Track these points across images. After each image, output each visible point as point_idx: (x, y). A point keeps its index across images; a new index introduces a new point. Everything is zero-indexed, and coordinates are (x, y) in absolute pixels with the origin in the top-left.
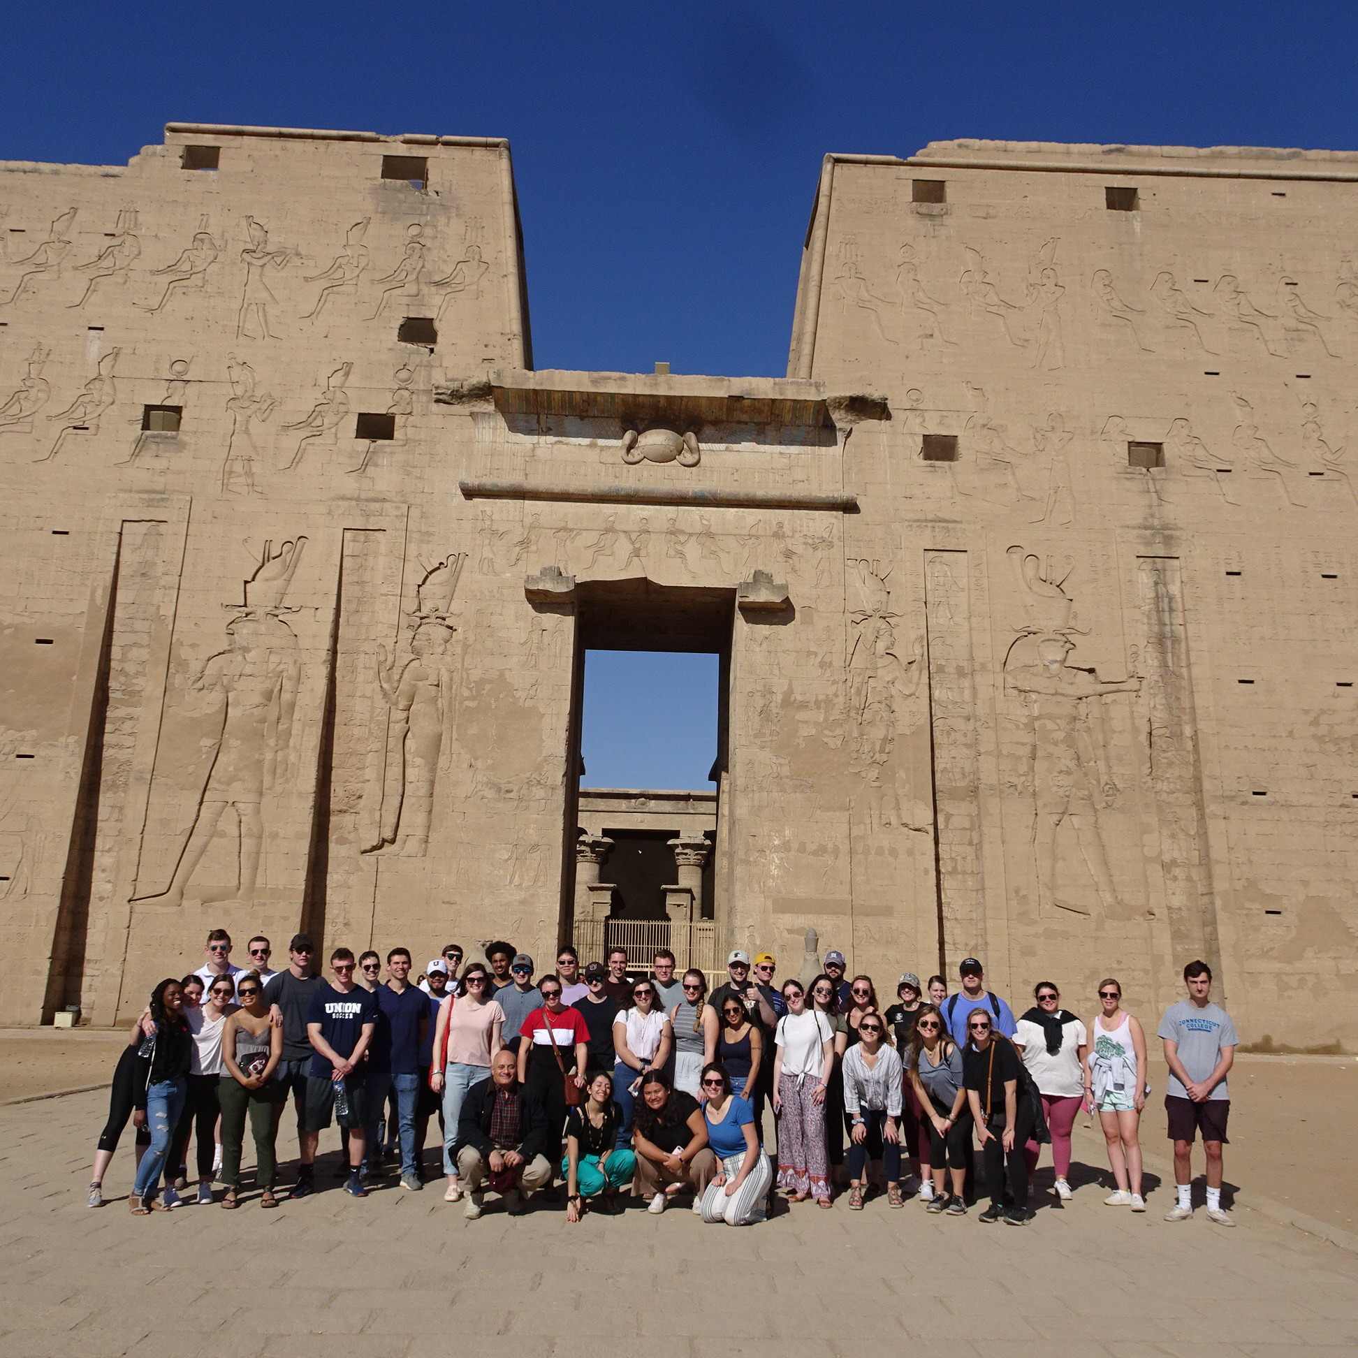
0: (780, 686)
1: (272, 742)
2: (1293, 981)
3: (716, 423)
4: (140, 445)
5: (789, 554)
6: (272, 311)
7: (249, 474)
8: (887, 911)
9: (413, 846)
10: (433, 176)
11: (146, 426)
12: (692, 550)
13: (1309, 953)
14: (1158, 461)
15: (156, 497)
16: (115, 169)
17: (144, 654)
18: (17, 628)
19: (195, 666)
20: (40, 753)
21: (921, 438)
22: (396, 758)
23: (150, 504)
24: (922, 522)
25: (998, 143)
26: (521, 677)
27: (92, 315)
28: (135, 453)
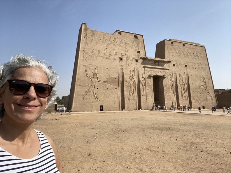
0: (166, 83)
4: (120, 61)
6: (128, 49)
7: (128, 64)
10: (138, 38)
12: (159, 72)
13: (196, 102)
14: (187, 67)
18: (113, 77)
20: (117, 88)
21: (173, 64)
23: (121, 67)
26: (150, 82)
27: (114, 48)
28: (120, 62)
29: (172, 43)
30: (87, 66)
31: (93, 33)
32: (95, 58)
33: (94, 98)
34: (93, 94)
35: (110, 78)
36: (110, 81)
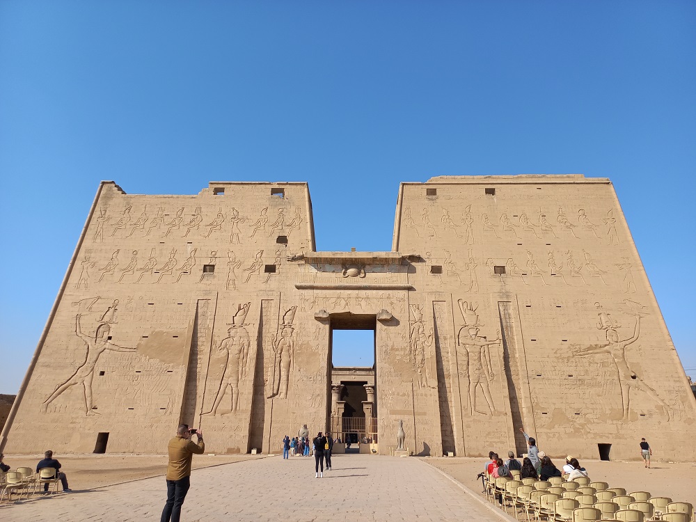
0: (390, 344)
1: (241, 365)
2: (551, 435)
3: (369, 265)
4: (203, 277)
5: (392, 303)
6: (240, 236)
7: (234, 284)
8: (425, 414)
9: (282, 395)
10: (286, 194)
11: (204, 272)
12: (363, 303)
13: (556, 426)
14: (504, 272)
15: (208, 292)
16: (195, 196)
17: (204, 339)
18: (167, 333)
19: (219, 343)
20: (174, 370)
21: (430, 267)
22: (277, 368)
23: (205, 294)
24: (431, 293)
25: (453, 177)
26: (313, 344)
27: (189, 239)
28: (201, 280)
29: (432, 192)
30: (85, 304)
31: (128, 203)
32: (117, 275)
33: (84, 405)
34: (82, 391)
35: (157, 335)
36: (153, 344)
